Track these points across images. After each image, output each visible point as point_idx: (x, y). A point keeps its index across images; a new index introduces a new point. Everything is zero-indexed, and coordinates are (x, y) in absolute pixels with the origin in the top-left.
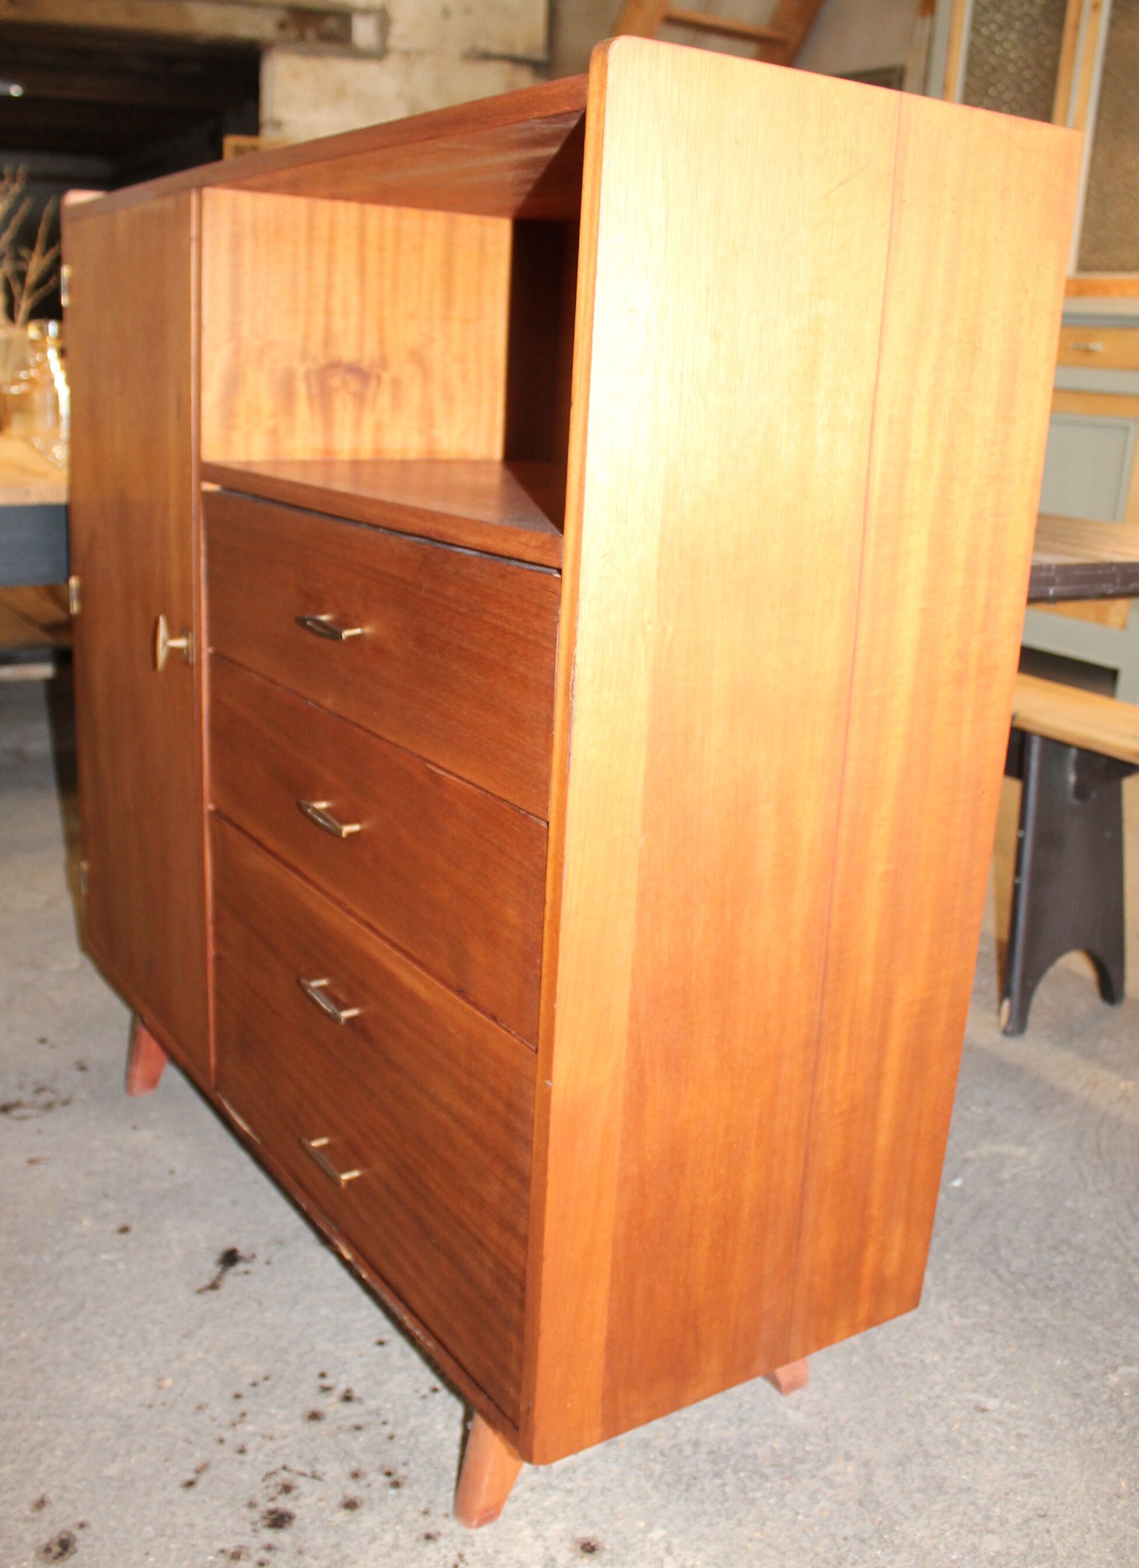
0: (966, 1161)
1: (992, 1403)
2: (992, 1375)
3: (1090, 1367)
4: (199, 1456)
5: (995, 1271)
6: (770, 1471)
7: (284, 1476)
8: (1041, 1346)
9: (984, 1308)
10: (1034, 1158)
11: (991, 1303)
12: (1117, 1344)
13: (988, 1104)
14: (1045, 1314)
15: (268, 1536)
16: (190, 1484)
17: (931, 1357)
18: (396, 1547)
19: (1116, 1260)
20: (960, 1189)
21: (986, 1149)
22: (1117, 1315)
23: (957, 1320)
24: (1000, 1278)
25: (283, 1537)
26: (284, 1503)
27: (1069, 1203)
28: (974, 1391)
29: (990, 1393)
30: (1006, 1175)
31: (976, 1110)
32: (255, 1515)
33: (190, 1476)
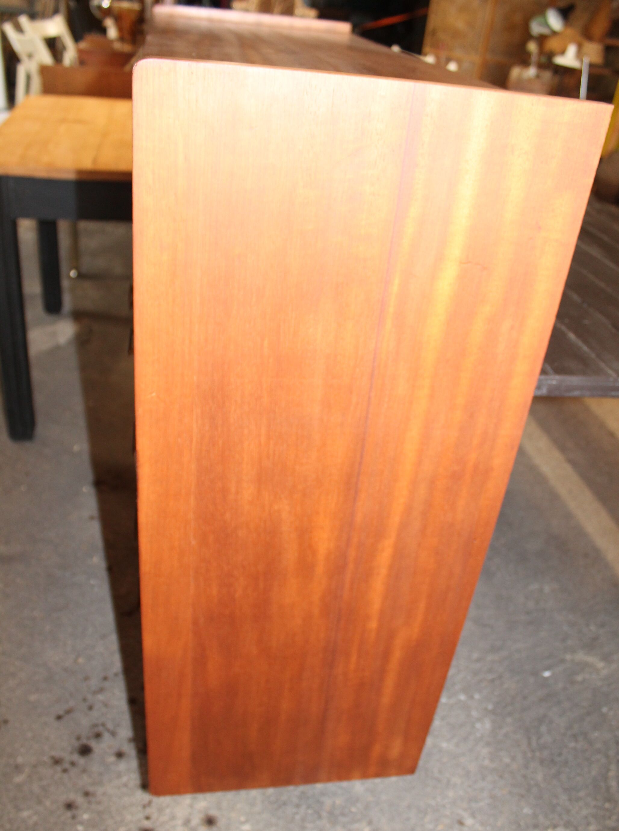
0: (563, 661)
1: (469, 821)
2: (482, 804)
3: (541, 819)
4: (72, 703)
5: (529, 739)
6: (324, 814)
7: (101, 729)
8: (522, 796)
9: (507, 760)
10: (604, 672)
11: (513, 758)
12: (568, 812)
13: (603, 625)
14: (539, 777)
15: (76, 757)
16: (59, 718)
17: (456, 780)
18: (125, 785)
19: (607, 756)
20: (546, 679)
21: (581, 656)
22: (582, 794)
23: (487, 762)
24: (529, 744)
25: (81, 761)
26: (93, 744)
27: (605, 710)
28: (465, 810)
29: (473, 815)
30: (579, 678)
31: (593, 628)
32: (77, 744)
33: (61, 713)
